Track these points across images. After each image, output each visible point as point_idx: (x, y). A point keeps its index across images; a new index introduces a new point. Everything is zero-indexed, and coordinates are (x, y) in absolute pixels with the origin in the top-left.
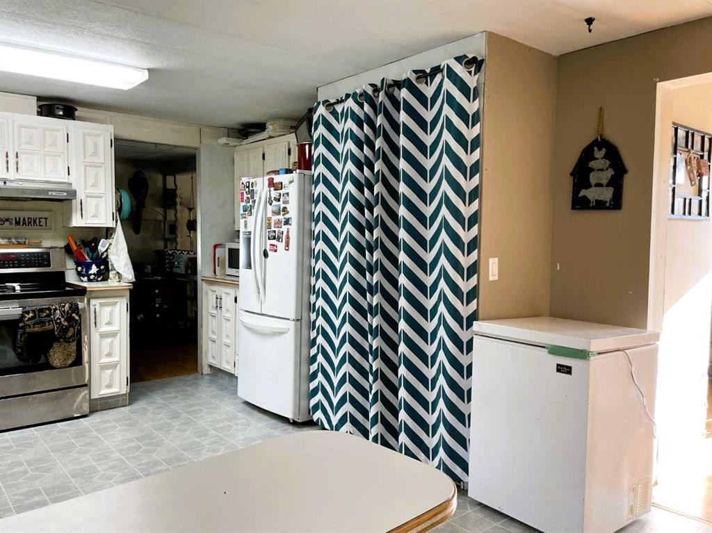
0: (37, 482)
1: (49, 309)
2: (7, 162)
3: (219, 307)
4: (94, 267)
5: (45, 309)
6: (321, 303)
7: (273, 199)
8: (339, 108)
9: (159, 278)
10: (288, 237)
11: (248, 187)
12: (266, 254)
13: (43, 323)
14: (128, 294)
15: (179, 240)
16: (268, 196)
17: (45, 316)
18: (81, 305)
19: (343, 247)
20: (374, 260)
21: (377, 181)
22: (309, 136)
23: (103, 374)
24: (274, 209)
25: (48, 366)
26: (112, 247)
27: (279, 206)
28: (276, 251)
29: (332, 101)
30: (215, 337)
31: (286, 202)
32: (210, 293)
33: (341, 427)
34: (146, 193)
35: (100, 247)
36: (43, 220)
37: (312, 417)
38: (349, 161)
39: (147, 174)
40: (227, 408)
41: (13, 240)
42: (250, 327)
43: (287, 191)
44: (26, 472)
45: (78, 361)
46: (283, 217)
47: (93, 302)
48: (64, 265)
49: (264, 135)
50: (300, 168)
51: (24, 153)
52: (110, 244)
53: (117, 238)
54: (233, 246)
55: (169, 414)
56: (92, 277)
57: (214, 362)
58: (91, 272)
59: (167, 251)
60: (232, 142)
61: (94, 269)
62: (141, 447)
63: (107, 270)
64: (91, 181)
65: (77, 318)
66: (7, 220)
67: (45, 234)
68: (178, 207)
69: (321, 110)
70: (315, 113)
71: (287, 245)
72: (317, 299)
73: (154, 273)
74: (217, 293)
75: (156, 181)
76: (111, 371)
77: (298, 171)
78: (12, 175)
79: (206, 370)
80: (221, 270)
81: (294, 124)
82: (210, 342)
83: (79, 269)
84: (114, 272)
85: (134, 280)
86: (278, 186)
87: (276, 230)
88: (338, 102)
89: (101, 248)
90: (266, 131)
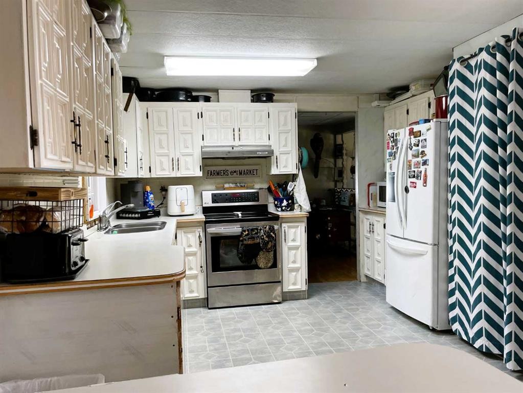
0: (247, 344)
1: (257, 229)
2: (234, 135)
3: (372, 231)
4: (285, 201)
5: (255, 229)
6: (457, 231)
7: (413, 145)
8: (473, 62)
9: (331, 209)
10: (426, 176)
11: (393, 137)
12: (407, 190)
13: (253, 238)
14: (305, 220)
15: (345, 181)
16: (409, 143)
17: (255, 234)
18: (276, 227)
19: (477, 182)
20: (508, 193)
21: (510, 121)
22: (445, 90)
23: (290, 275)
24: (414, 153)
25: (257, 267)
26: (296, 187)
27: (418, 150)
28: (415, 187)
29: (466, 57)
30: (369, 254)
31: (424, 147)
32: (365, 220)
33: (477, 340)
34: (322, 148)
35: (288, 188)
36: (255, 171)
37: (451, 327)
38: (483, 107)
39: (323, 135)
40: (377, 310)
41: (238, 185)
42: (395, 248)
43: (425, 138)
44: (241, 336)
45: (274, 265)
46: (421, 159)
47: (284, 225)
48: (267, 200)
49: (408, 94)
50: (437, 117)
51: (244, 128)
52: (295, 185)
53: (300, 181)
54: (382, 184)
55: (334, 308)
56: (284, 208)
57: (369, 273)
58: (283, 205)
59: (336, 190)
60: (383, 103)
61: (285, 203)
62: (313, 331)
63: (293, 203)
64: (283, 143)
65: (274, 236)
66: (235, 172)
67: (256, 180)
68: (345, 157)
69: (457, 66)
70: (450, 70)
71: (425, 182)
72: (453, 228)
73: (327, 205)
74: (370, 221)
75: (329, 139)
76: (295, 273)
77: (435, 120)
78: (237, 143)
79: (363, 279)
80: (373, 203)
81: (433, 82)
82: (366, 258)
83: (276, 202)
84: (297, 205)
85: (310, 210)
86: (417, 134)
87: (416, 170)
88: (472, 57)
89: (290, 189)
90: (410, 91)
